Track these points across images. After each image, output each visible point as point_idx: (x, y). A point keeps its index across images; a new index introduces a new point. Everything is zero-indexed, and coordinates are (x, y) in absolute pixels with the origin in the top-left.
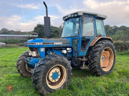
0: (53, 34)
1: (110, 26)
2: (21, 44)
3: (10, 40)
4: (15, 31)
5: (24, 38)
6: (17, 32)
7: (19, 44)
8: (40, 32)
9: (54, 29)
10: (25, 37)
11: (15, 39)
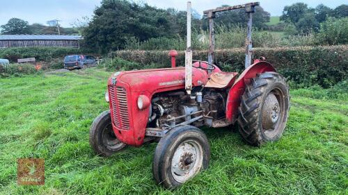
0: (152, 29)
1: (308, 7)
2: (59, 61)
3: (26, 51)
4: (44, 27)
5: (69, 43)
6: (49, 28)
7: (53, 63)
8: (112, 22)
9: (154, 15)
10: (71, 42)
11: (42, 46)
